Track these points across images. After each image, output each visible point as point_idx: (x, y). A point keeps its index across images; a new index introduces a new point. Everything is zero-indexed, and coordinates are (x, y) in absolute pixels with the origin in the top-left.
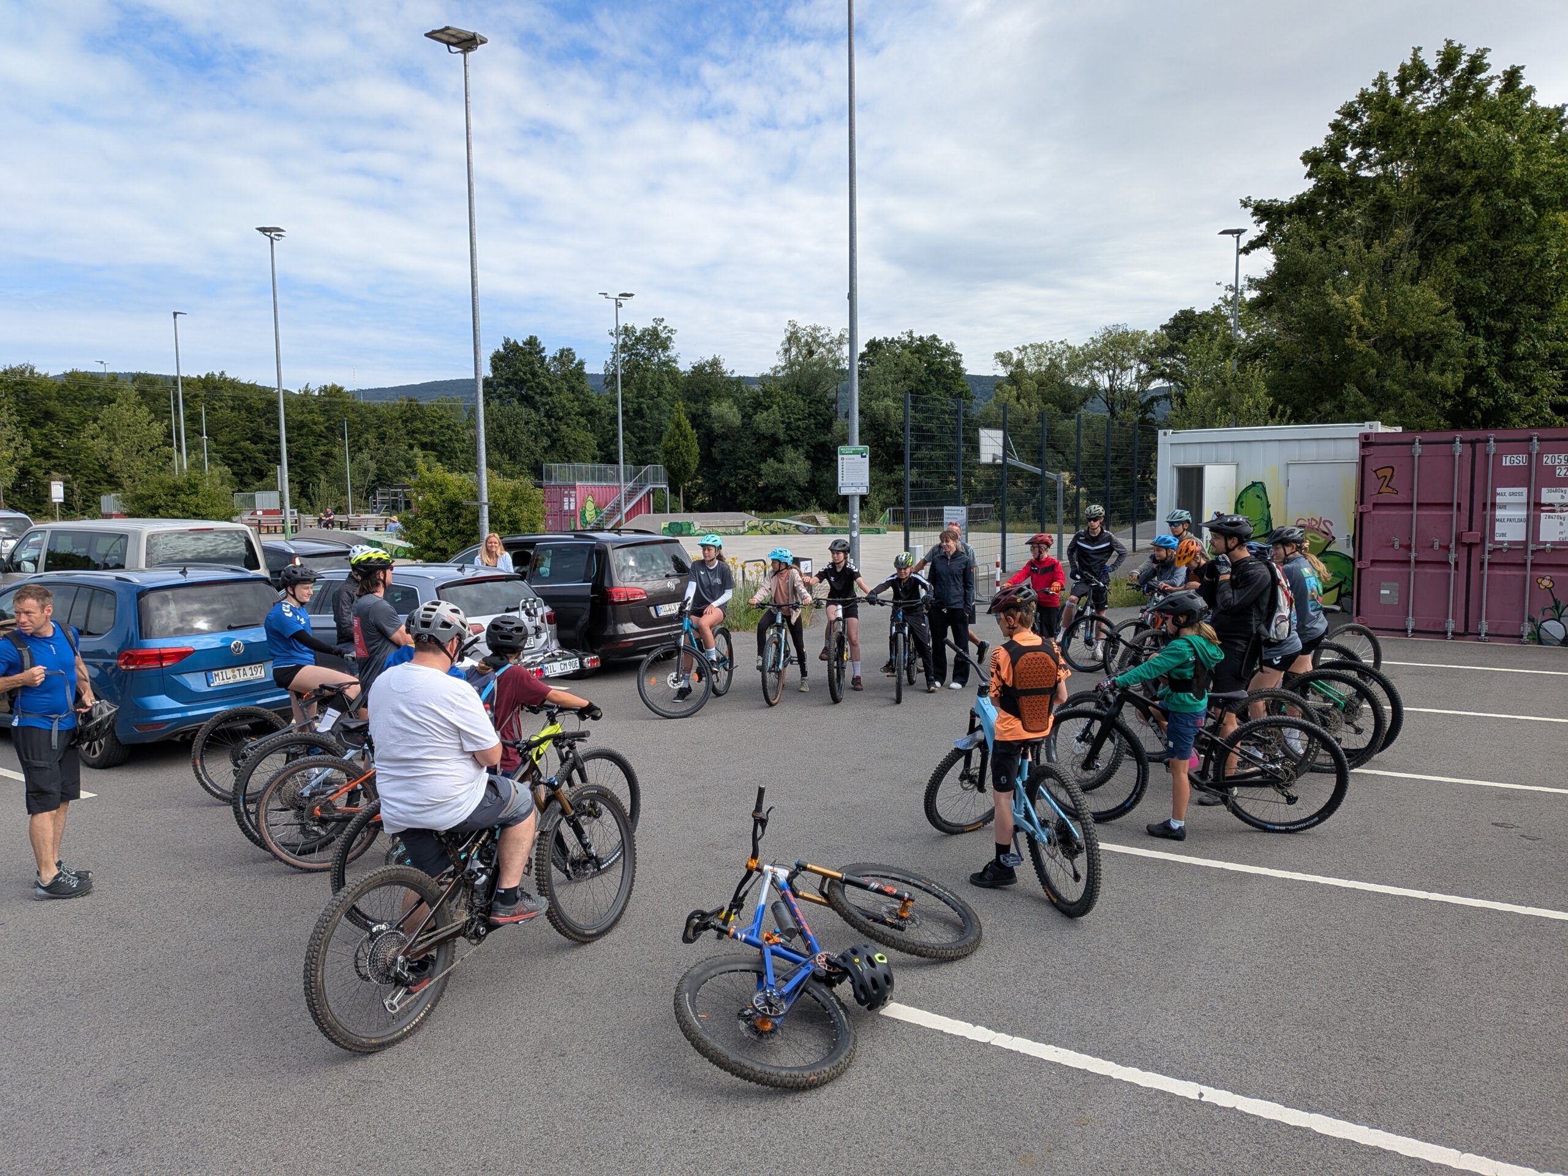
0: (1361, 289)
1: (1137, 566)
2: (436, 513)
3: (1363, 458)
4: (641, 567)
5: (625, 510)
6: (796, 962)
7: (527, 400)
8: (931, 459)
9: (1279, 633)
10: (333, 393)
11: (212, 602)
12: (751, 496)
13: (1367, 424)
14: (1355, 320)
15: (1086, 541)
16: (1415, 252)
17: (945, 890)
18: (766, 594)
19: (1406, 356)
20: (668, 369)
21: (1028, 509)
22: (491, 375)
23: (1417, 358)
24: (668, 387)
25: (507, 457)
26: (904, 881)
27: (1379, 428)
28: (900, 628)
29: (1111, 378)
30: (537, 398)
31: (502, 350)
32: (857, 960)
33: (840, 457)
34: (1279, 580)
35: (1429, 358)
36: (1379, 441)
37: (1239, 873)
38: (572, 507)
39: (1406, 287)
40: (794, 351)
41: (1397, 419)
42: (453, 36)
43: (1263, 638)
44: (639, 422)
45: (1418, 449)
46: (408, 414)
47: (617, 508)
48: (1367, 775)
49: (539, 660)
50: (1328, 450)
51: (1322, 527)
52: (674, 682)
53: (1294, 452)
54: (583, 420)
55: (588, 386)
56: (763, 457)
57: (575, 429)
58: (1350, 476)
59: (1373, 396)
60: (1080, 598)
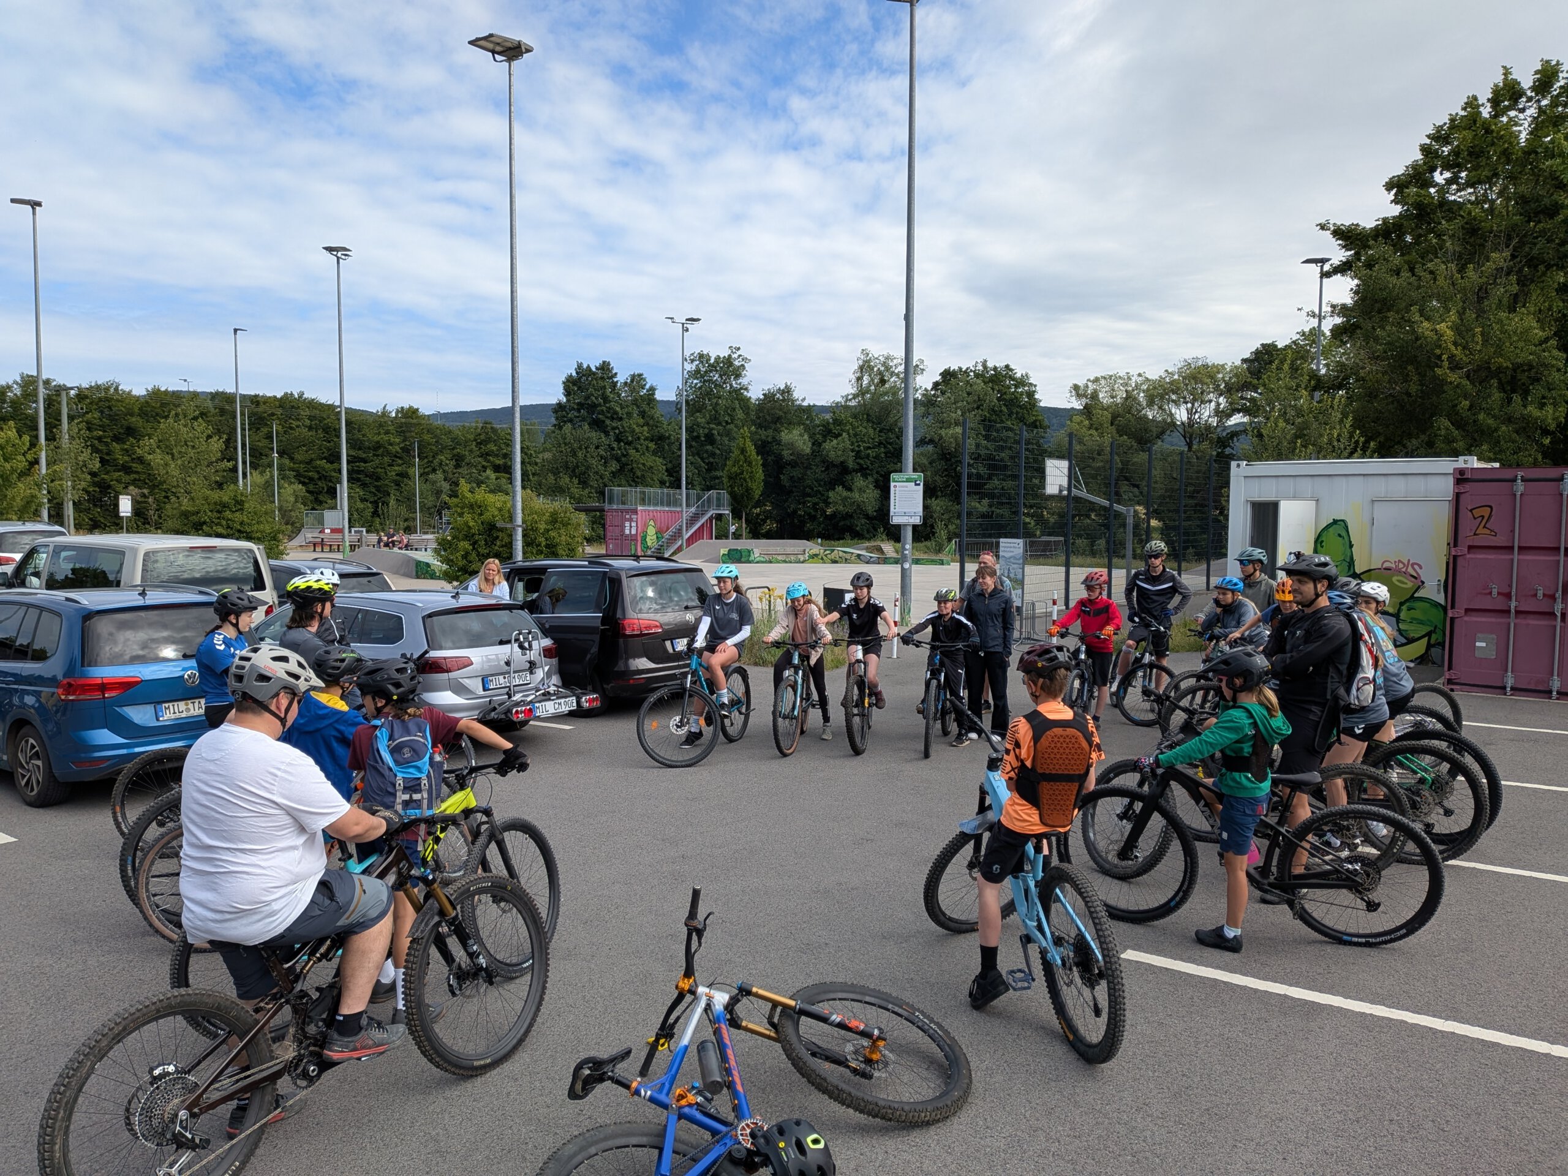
0: (1453, 316)
1: (1201, 610)
2: (474, 535)
3: (1457, 496)
4: (661, 598)
5: (686, 536)
6: (714, 1132)
7: (597, 425)
8: (1003, 488)
9: (1362, 698)
10: (410, 414)
11: (187, 627)
12: (820, 523)
13: (1461, 458)
14: (1447, 348)
15: (1146, 581)
16: (1513, 278)
17: (932, 1020)
18: (784, 631)
19: (1501, 388)
20: (738, 395)
21: (1101, 543)
22: (565, 400)
23: (1514, 391)
24: (740, 414)
25: (576, 481)
26: (880, 1007)
27: (1474, 463)
28: (935, 673)
29: (1190, 412)
30: (608, 422)
31: (574, 374)
32: (782, 1145)
33: (892, 484)
34: (1362, 635)
35: (1526, 393)
36: (1475, 477)
37: (1306, 1002)
38: (634, 532)
39: (1503, 315)
40: (866, 380)
41: (1491, 455)
42: (498, 44)
43: (1342, 703)
44: (709, 448)
45: (1520, 487)
46: (483, 437)
47: (679, 534)
48: (1464, 868)
49: (529, 699)
50: (1418, 486)
51: (1410, 570)
52: (678, 726)
53: (1380, 487)
54: (652, 445)
55: (658, 413)
56: (832, 485)
57: (643, 454)
58: (1443, 515)
59: (1464, 430)
60: (1138, 643)
